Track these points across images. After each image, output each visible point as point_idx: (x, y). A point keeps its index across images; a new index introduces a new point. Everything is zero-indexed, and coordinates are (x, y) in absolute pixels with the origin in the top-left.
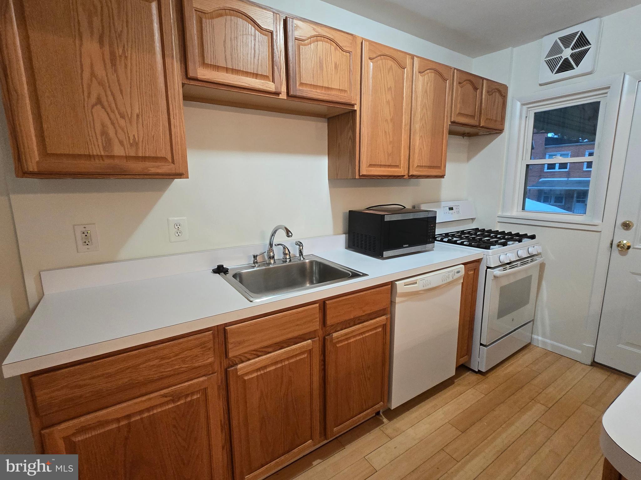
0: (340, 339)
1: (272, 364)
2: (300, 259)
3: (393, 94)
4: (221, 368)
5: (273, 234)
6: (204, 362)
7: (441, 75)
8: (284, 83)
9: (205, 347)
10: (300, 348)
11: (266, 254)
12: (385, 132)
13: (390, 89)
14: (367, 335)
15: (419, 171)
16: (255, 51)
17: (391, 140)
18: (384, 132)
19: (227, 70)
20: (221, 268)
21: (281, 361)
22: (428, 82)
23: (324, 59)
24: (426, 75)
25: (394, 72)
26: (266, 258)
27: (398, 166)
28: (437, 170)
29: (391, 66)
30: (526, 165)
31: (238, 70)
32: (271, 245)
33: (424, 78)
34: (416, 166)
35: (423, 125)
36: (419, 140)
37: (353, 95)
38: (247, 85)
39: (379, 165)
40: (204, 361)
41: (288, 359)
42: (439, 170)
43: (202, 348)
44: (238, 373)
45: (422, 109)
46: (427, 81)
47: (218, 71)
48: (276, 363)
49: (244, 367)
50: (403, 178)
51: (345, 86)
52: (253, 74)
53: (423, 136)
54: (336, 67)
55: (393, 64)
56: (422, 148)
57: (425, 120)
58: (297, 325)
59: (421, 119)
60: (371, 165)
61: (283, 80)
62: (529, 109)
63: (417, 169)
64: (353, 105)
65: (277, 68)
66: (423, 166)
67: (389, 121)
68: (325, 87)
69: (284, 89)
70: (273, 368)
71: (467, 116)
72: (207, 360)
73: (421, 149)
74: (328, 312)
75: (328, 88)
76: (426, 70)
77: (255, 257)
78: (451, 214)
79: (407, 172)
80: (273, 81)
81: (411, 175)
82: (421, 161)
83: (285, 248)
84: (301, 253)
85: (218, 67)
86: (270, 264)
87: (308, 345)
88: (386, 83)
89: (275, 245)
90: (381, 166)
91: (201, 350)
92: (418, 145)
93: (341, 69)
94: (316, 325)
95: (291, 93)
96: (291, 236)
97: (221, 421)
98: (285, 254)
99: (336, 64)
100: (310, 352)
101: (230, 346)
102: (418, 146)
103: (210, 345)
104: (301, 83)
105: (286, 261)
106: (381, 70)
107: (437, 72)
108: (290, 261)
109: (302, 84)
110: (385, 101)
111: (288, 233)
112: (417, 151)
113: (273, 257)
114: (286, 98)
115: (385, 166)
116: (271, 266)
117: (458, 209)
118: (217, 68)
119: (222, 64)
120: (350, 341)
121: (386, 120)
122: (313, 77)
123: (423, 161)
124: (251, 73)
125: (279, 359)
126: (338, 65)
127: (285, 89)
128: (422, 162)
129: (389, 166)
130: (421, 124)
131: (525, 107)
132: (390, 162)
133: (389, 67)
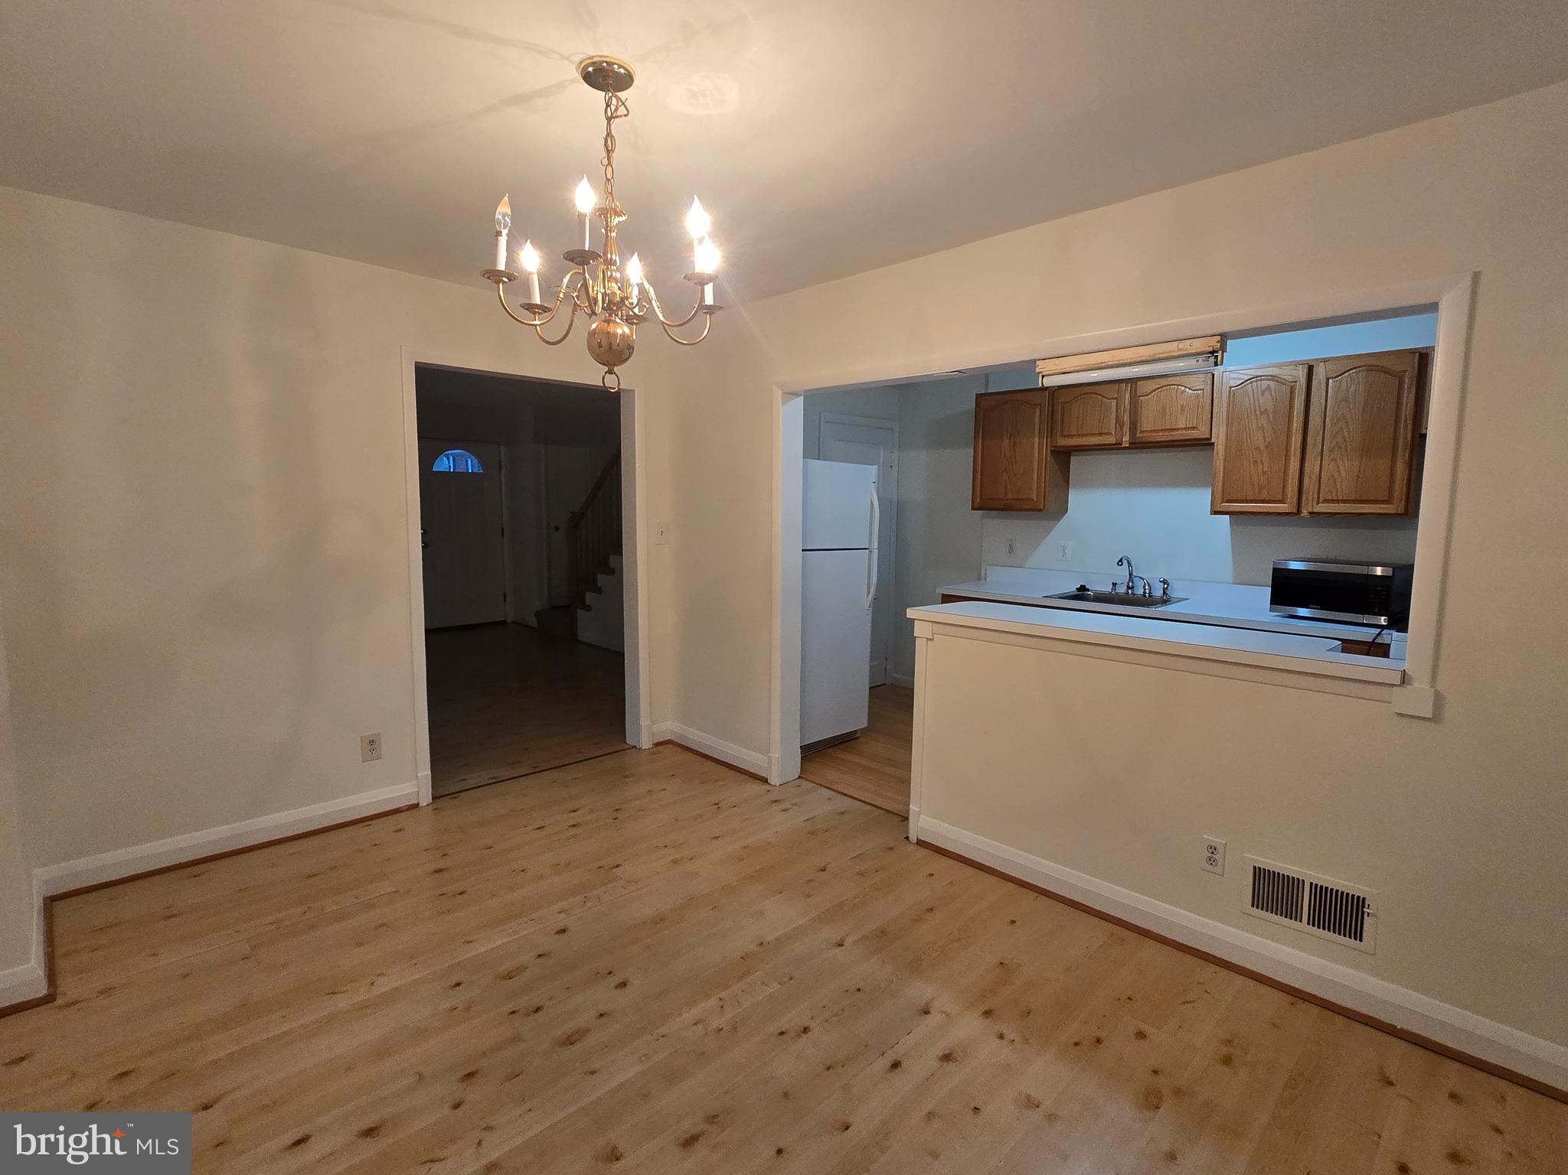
7: (1384, 370)
8: (1127, 434)
12: (1255, 462)
13: (1264, 412)
15: (1330, 507)
16: (1100, 416)
17: (1266, 469)
18: (1252, 462)
19: (1078, 436)
20: (1084, 588)
22: (1349, 386)
23: (1168, 406)
25: (1273, 391)
27: (1282, 500)
29: (1269, 386)
33: (1341, 383)
34: (1320, 501)
35: (1337, 444)
36: (1328, 465)
37: (1204, 430)
38: (1092, 443)
39: (1243, 500)
45: (1335, 424)
46: (1347, 385)
47: (1071, 438)
50: (1299, 516)
52: (1098, 433)
53: (1338, 459)
54: (1183, 409)
56: (1336, 474)
57: (1344, 437)
59: (1333, 437)
61: (1126, 432)
63: (1323, 504)
64: (1209, 439)
65: (1120, 425)
66: (1337, 500)
67: (1263, 447)
68: (1168, 430)
69: (1127, 438)
73: (1333, 476)
76: (1348, 371)
77: (1114, 585)
79: (1303, 509)
80: (1116, 435)
81: (1312, 513)
82: (1335, 493)
83: (1144, 581)
84: (1164, 591)
85: (1072, 435)
88: (1257, 408)
90: (1246, 501)
92: (1325, 472)
93: (1189, 408)
95: (1135, 441)
99: (1182, 406)
102: (1327, 473)
104: (1146, 430)
105: (1145, 596)
106: (1249, 396)
109: (1142, 432)
110: (1254, 426)
112: (1324, 480)
114: (1129, 445)
115: (1255, 501)
119: (1075, 432)
121: (1257, 448)
122: (1154, 424)
123: (1340, 493)
124: (1096, 433)
126: (1186, 405)
127: (1129, 438)
128: (1337, 493)
129: (1263, 501)
130: (1334, 444)
132: (1264, 495)
133: (1263, 388)
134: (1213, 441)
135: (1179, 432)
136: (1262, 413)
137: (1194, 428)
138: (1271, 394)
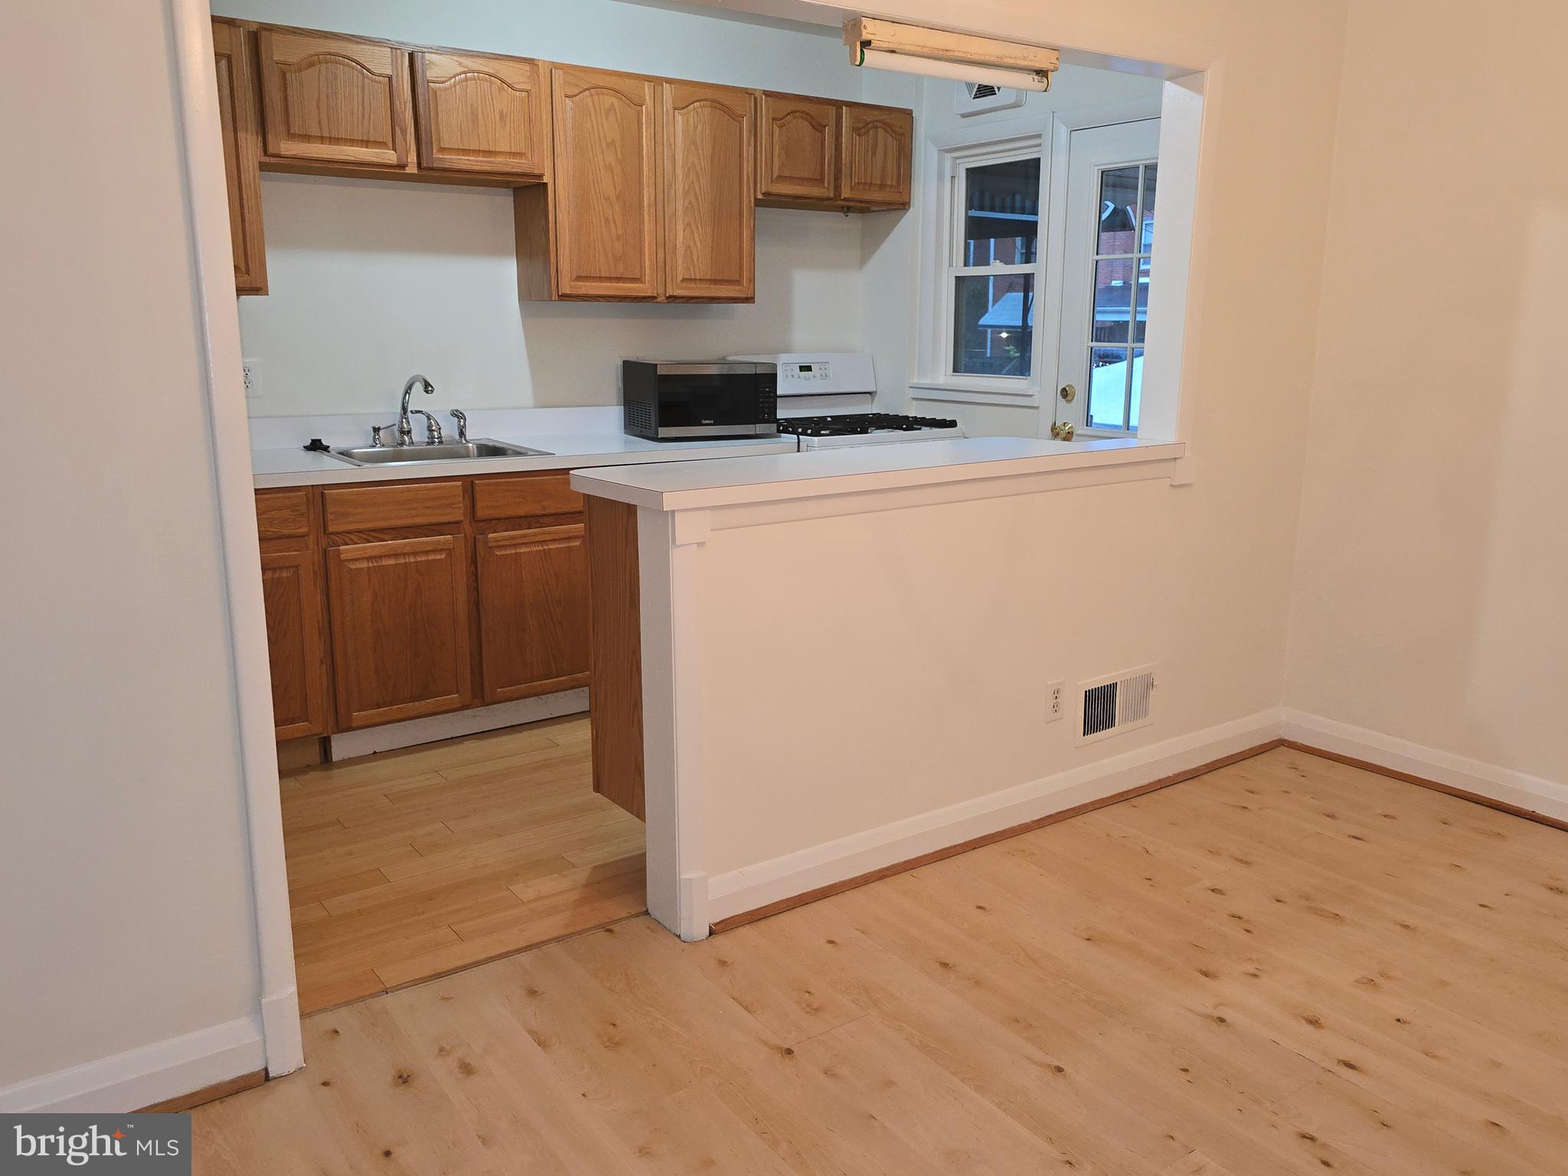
0: (500, 543)
1: (389, 556)
2: (461, 442)
3: (619, 152)
4: (318, 548)
5: (407, 391)
6: (297, 531)
7: (726, 109)
8: (412, 150)
9: (297, 511)
10: (433, 543)
11: (396, 428)
12: (607, 220)
13: (611, 144)
14: (552, 546)
15: (687, 288)
16: (363, 107)
17: (620, 232)
18: (602, 219)
19: (322, 139)
20: (318, 443)
21: (404, 555)
22: (696, 125)
23: (480, 109)
24: (692, 113)
25: (618, 114)
26: (397, 434)
27: (640, 279)
28: (732, 287)
29: (612, 105)
30: (954, 278)
31: (339, 138)
32: (404, 409)
33: (687, 118)
34: (679, 280)
35: (690, 203)
36: (684, 231)
37: (536, 161)
38: (352, 158)
39: (596, 277)
40: (296, 529)
41: (415, 554)
42: (737, 288)
43: (293, 511)
44: (341, 556)
45: (687, 175)
46: (694, 123)
47: (309, 143)
48: (396, 556)
49: (350, 551)
50: (655, 301)
51: (521, 147)
52: (362, 141)
53: (692, 224)
54: (502, 117)
55: (615, 100)
56: (692, 244)
57: (695, 194)
58: (428, 507)
59: (686, 193)
60: (579, 278)
61: (410, 145)
62: (958, 161)
63: (684, 285)
64: (540, 176)
65: (400, 129)
66: (696, 279)
67: (613, 198)
68: (483, 151)
69: (412, 158)
70: (391, 562)
71: (801, 180)
72: (300, 528)
73: (689, 247)
74: (478, 496)
75: (489, 153)
76: (693, 103)
77: (376, 430)
78: (806, 379)
79: (661, 291)
80: (395, 149)
81: (670, 297)
82: (692, 269)
83: (429, 418)
84: (462, 434)
85: (310, 136)
86: (402, 443)
87: (446, 542)
88: (602, 136)
89: (411, 412)
90: (601, 279)
91: (290, 513)
92: (681, 240)
93: (512, 119)
94: (458, 514)
95: (424, 164)
96: (432, 391)
97: (319, 622)
98: (431, 430)
99: (501, 113)
100: (450, 552)
101: (330, 517)
102: (683, 242)
103: (303, 508)
104: (441, 148)
105: (433, 443)
106: (590, 115)
107: (717, 105)
108: (441, 442)
109: (442, 150)
110: (601, 163)
111: (428, 387)
112: (680, 251)
113: (409, 432)
114: (416, 172)
115: (610, 279)
116: (405, 447)
117: (825, 369)
118: (307, 138)
119: (315, 132)
120: (519, 551)
121: (607, 199)
122: (461, 136)
123: (697, 270)
124: (358, 140)
125: (399, 551)
126: (507, 113)
127: (415, 158)
128: (694, 270)
129: (619, 279)
130: (687, 202)
131: (949, 157)
132: (620, 271)
133: (607, 107)
134: (545, 181)
135: (498, 159)
136: (608, 145)
137: (520, 155)
138: (617, 120)
